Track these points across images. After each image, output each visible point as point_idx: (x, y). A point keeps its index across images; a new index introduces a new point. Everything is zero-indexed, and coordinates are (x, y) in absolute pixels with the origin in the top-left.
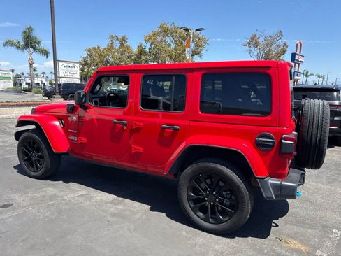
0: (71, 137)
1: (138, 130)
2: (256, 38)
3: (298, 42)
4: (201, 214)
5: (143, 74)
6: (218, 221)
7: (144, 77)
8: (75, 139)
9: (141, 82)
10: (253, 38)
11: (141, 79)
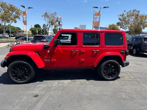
0: (46, 60)
1: (83, 53)
2: (47, 14)
3: (60, 17)
4: (107, 76)
5: (83, 33)
6: (112, 77)
7: (84, 34)
8: (49, 60)
9: (83, 36)
10: (46, 14)
11: (83, 34)
